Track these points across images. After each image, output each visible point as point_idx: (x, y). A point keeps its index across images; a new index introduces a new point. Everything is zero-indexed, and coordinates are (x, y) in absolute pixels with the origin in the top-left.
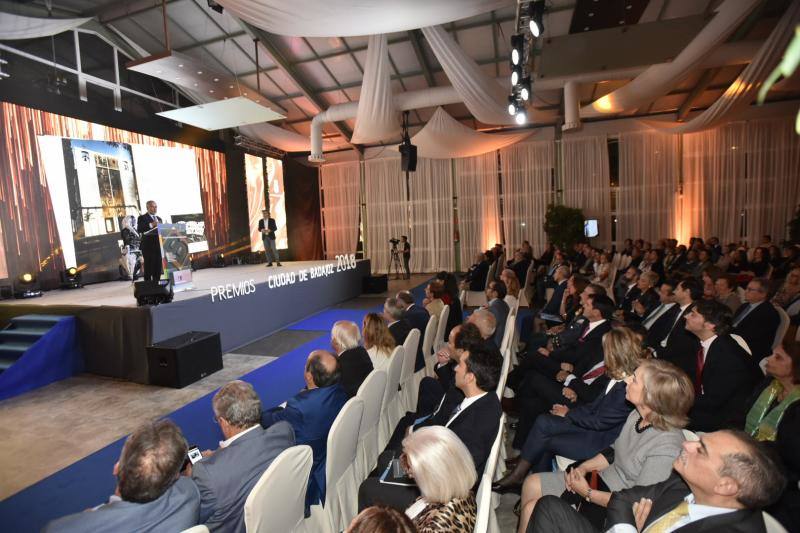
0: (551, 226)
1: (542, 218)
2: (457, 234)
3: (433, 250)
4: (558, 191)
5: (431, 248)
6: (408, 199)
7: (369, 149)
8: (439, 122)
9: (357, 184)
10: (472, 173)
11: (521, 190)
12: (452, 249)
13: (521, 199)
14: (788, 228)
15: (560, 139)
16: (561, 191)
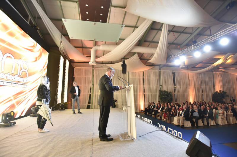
1: (157, 94)
4: (160, 86)
10: (135, 77)
11: (150, 85)
15: (160, 70)
16: (161, 86)
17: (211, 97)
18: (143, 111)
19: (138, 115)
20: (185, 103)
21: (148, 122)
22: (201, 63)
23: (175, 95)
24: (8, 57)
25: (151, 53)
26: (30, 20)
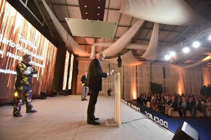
1: (148, 85)
10: (129, 71)
11: (142, 77)
13: (142, 80)
15: (152, 65)
16: (152, 79)
17: (199, 90)
18: (135, 100)
19: (128, 103)
20: (174, 94)
21: (136, 110)
22: (190, 59)
23: (165, 87)
25: (144, 49)
26: (45, 22)
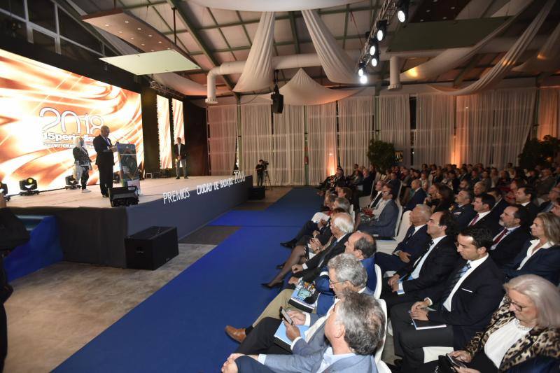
0: (372, 154)
1: (366, 148)
2: (307, 159)
3: (289, 169)
4: (376, 131)
5: (288, 168)
6: (273, 134)
7: (245, 96)
8: (300, 79)
9: (235, 121)
10: (318, 116)
11: (352, 130)
12: (303, 169)
13: (352, 136)
14: (517, 159)
15: (378, 95)
16: (378, 131)
24: (67, 115)
